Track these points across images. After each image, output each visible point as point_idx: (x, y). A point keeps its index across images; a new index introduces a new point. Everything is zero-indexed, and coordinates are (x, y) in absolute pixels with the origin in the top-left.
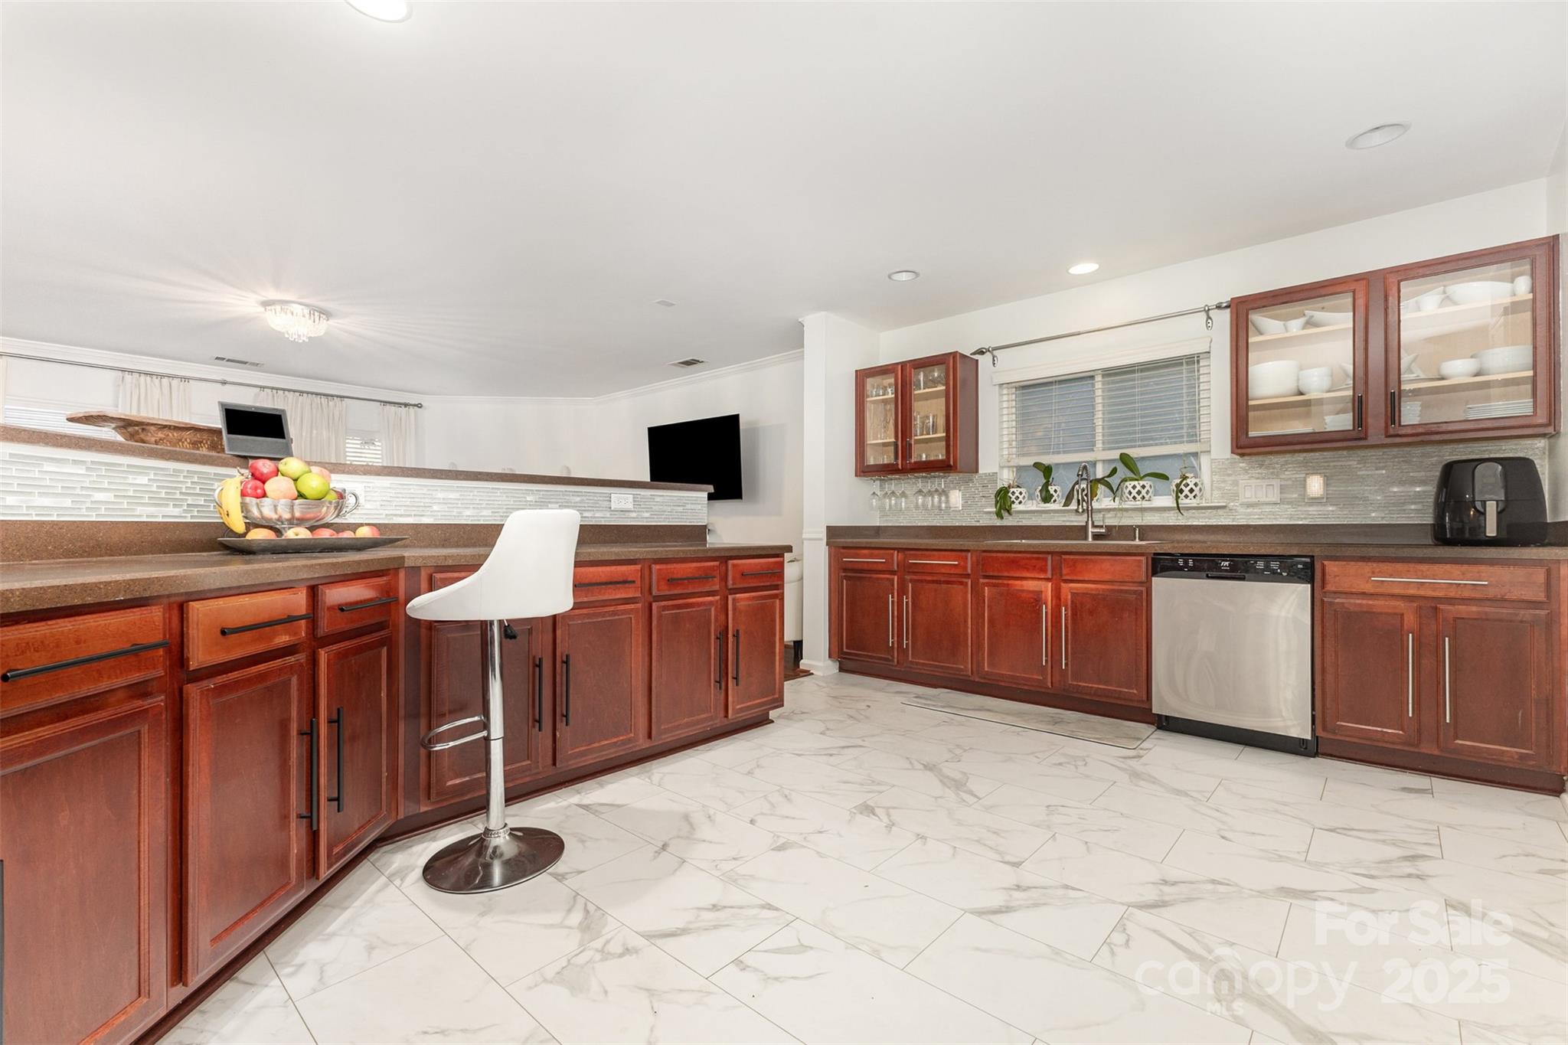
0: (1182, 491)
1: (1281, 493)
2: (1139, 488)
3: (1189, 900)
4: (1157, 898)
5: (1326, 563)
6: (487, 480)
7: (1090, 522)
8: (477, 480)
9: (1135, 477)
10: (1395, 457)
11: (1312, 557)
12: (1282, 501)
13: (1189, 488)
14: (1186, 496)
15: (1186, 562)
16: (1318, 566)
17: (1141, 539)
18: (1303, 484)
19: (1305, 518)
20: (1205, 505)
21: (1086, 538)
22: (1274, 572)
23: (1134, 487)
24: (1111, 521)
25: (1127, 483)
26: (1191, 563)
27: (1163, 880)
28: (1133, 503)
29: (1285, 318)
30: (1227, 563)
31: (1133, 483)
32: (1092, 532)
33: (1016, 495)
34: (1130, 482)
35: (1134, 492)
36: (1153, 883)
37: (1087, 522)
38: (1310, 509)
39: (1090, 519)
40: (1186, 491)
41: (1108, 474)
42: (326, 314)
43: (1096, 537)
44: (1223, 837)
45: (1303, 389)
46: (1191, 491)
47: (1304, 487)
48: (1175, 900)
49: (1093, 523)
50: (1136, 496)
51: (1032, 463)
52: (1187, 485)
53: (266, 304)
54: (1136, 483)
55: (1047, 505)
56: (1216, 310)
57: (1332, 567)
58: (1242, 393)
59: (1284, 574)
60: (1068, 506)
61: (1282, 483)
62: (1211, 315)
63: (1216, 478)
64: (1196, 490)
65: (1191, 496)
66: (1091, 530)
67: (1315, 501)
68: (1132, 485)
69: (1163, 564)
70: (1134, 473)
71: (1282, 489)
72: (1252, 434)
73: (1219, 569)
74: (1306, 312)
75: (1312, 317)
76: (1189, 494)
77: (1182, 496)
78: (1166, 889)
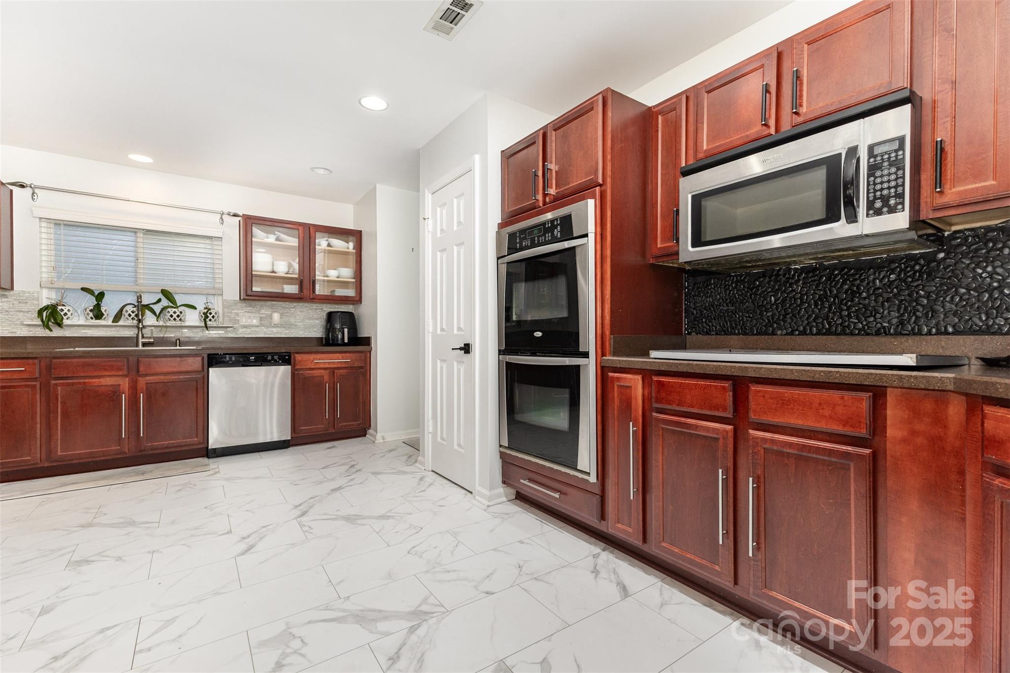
0: (207, 317)
1: (260, 321)
2: (178, 313)
3: (261, 539)
4: (247, 546)
5: (296, 355)
7: (140, 335)
9: (172, 305)
10: (307, 307)
11: (290, 353)
12: (261, 325)
13: (212, 315)
14: (210, 320)
15: (231, 358)
16: (292, 356)
17: (180, 346)
18: (271, 317)
19: (272, 334)
20: (219, 325)
21: (137, 346)
22: (276, 361)
23: (175, 312)
24: (157, 334)
25: (169, 310)
26: (233, 359)
27: (242, 538)
28: (174, 322)
29: (267, 232)
30: (253, 358)
31: (174, 310)
32: (142, 342)
33: (64, 312)
34: (172, 309)
35: (175, 316)
36: (239, 542)
37: (138, 335)
38: (274, 329)
39: (140, 332)
40: (210, 317)
41: (155, 301)
43: (144, 345)
44: (295, 485)
45: (275, 270)
46: (213, 317)
47: (271, 318)
48: (255, 542)
49: (143, 335)
50: (176, 318)
51: (80, 288)
52: (211, 314)
54: (176, 310)
55: (98, 321)
56: (227, 215)
57: (298, 357)
58: (249, 267)
59: (280, 362)
60: (117, 322)
61: (261, 315)
62: (223, 217)
63: (225, 310)
64: (216, 316)
65: (213, 320)
66: (141, 340)
67: (276, 326)
68: (173, 311)
69: (215, 359)
70: (172, 302)
71: (261, 319)
72: (254, 289)
73: (249, 360)
74: (276, 232)
75: (280, 236)
76: (212, 319)
77: (208, 320)
78: (247, 540)
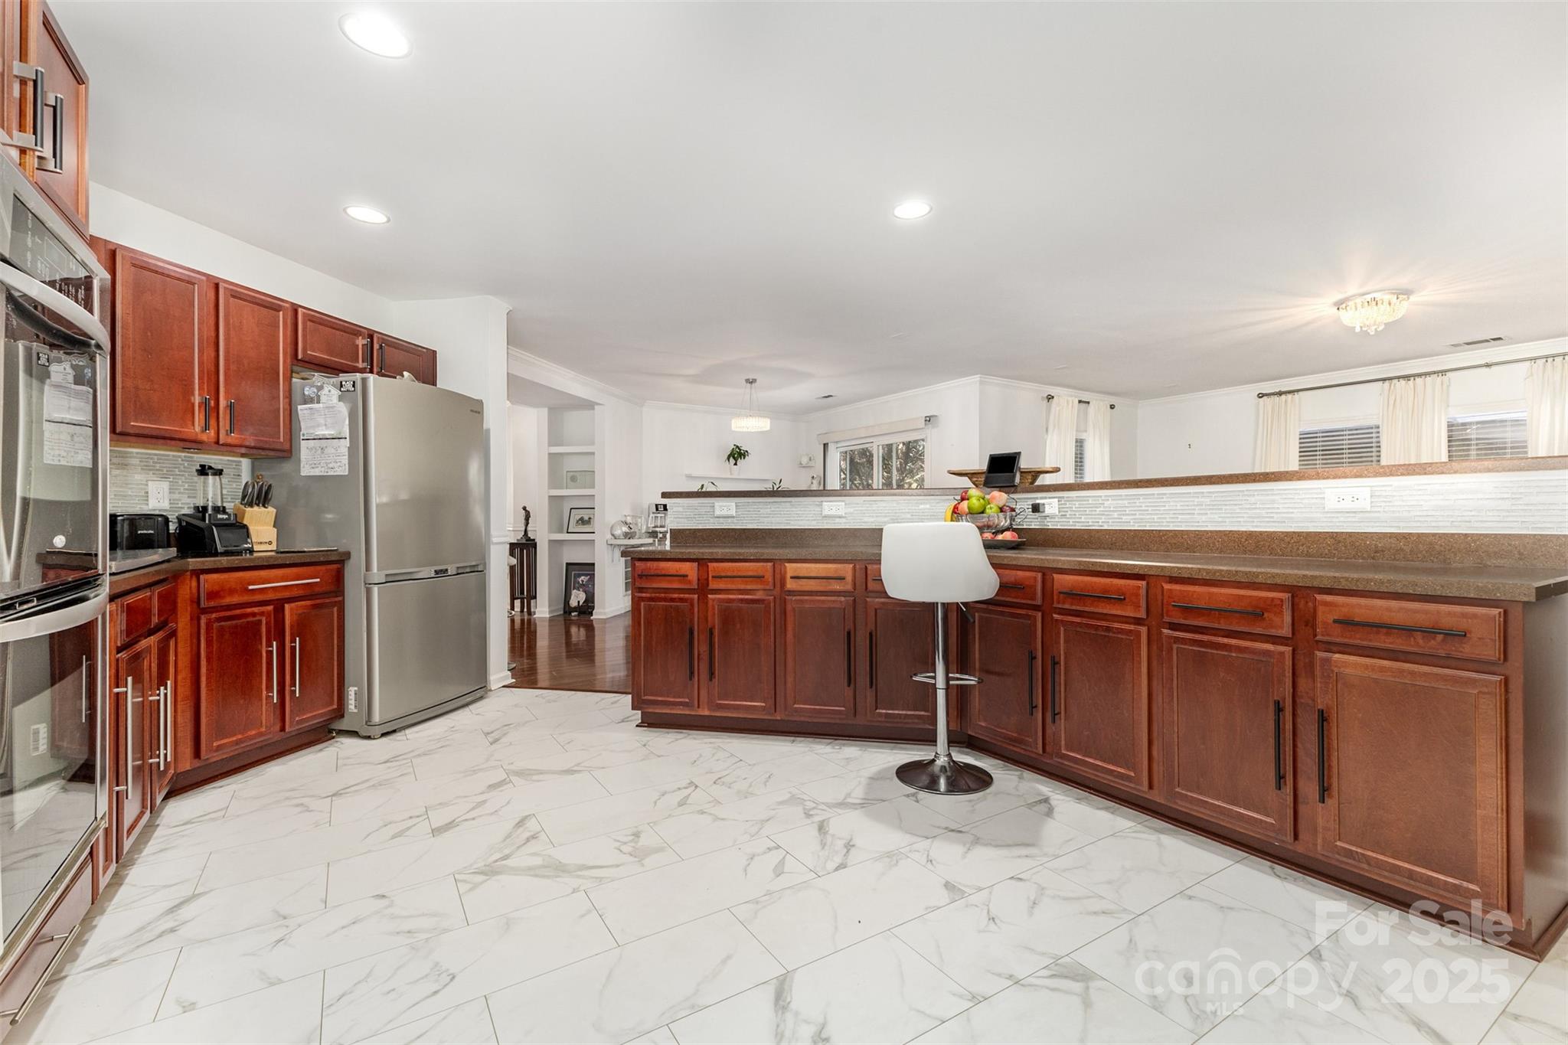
6: (1147, 487)
8: (1138, 487)
42: (1404, 293)
53: (1339, 305)
